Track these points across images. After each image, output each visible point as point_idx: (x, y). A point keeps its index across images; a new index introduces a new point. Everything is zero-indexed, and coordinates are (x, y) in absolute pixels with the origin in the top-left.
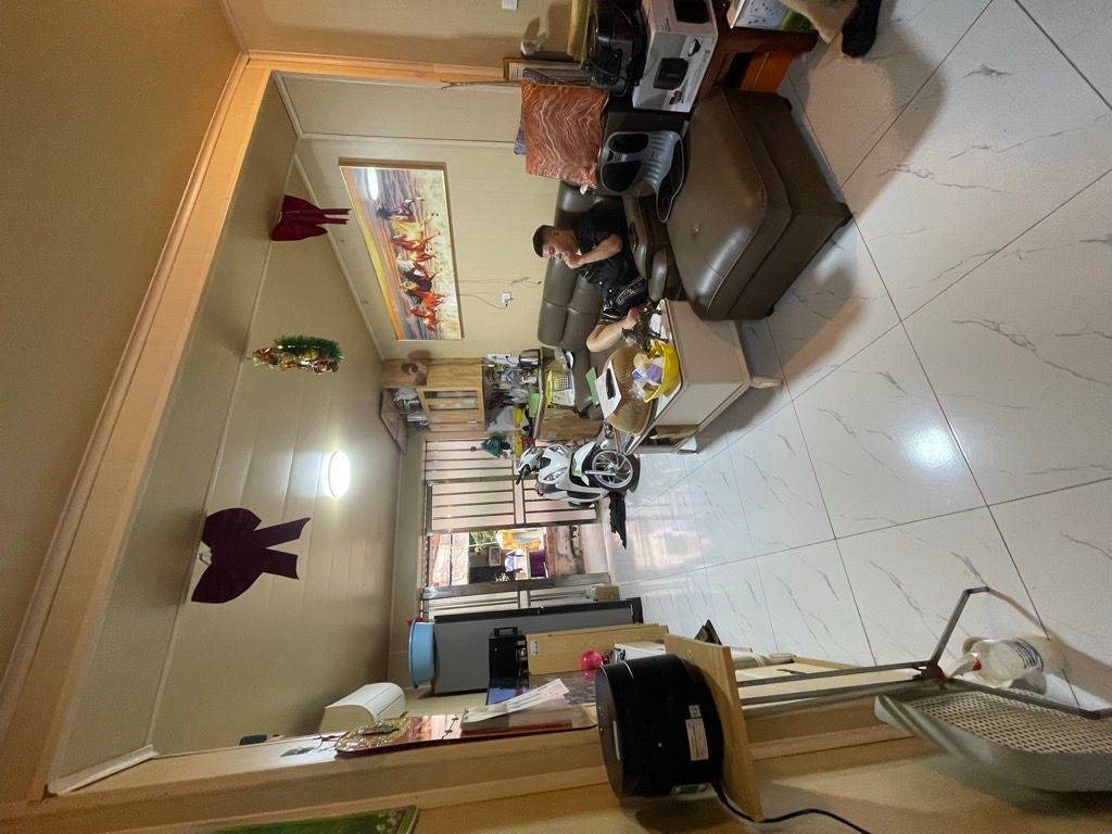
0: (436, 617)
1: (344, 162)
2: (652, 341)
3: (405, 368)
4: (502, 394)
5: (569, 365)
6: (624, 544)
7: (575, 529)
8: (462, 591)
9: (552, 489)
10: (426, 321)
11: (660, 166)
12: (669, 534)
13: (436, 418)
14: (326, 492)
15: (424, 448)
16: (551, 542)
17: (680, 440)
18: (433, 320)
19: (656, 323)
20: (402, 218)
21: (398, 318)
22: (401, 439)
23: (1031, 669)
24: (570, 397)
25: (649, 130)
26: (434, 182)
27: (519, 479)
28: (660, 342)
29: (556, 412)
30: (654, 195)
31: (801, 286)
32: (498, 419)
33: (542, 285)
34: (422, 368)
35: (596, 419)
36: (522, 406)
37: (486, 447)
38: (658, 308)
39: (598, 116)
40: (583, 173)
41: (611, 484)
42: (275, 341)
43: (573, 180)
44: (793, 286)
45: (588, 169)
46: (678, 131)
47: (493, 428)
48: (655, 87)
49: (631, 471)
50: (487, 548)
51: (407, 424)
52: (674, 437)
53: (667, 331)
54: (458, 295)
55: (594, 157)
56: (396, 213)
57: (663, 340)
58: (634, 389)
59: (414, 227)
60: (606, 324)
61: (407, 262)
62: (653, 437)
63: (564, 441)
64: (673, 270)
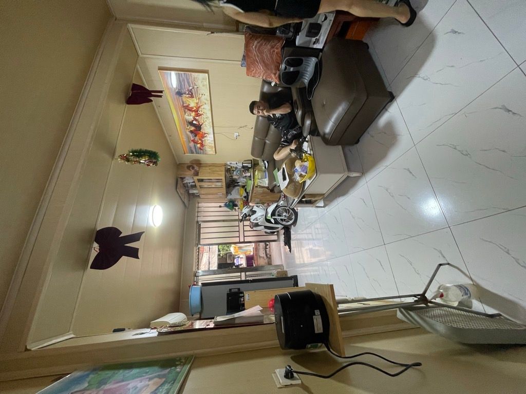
0: (202, 284)
1: (160, 69)
2: (303, 154)
3: (189, 167)
4: (234, 181)
5: (265, 167)
6: (290, 251)
7: (268, 245)
8: (214, 272)
9: (257, 225)
10: (199, 145)
11: (309, 73)
12: (311, 249)
13: (203, 191)
14: (151, 224)
15: (197, 206)
16: (256, 251)
17: (316, 201)
18: (202, 145)
19: (306, 146)
20: (188, 96)
21: (185, 143)
22: (186, 201)
23: (465, 297)
24: (266, 182)
25: (303, 56)
26: (203, 79)
27: (241, 220)
28: (307, 155)
29: (259, 189)
30: (306, 87)
31: (371, 130)
32: (232, 193)
33: (253, 129)
34: (196, 168)
35: (278, 193)
36: (243, 187)
37: (226, 205)
38: (307, 139)
39: (280, 49)
40: (273, 76)
41: (284, 223)
42: (129, 151)
43: (268, 79)
44: (368, 130)
45: (275, 74)
46: (317, 57)
47: (230, 197)
48: (307, 36)
49: (294, 217)
50: (226, 254)
51: (189, 194)
52: (313, 199)
53: (310, 150)
54: (214, 133)
55: (278, 68)
56: (185, 93)
57: (309, 154)
58: (295, 177)
59: (193, 100)
60: (283, 147)
61: (190, 117)
62: (304, 200)
63: (263, 203)
64: (314, 123)
